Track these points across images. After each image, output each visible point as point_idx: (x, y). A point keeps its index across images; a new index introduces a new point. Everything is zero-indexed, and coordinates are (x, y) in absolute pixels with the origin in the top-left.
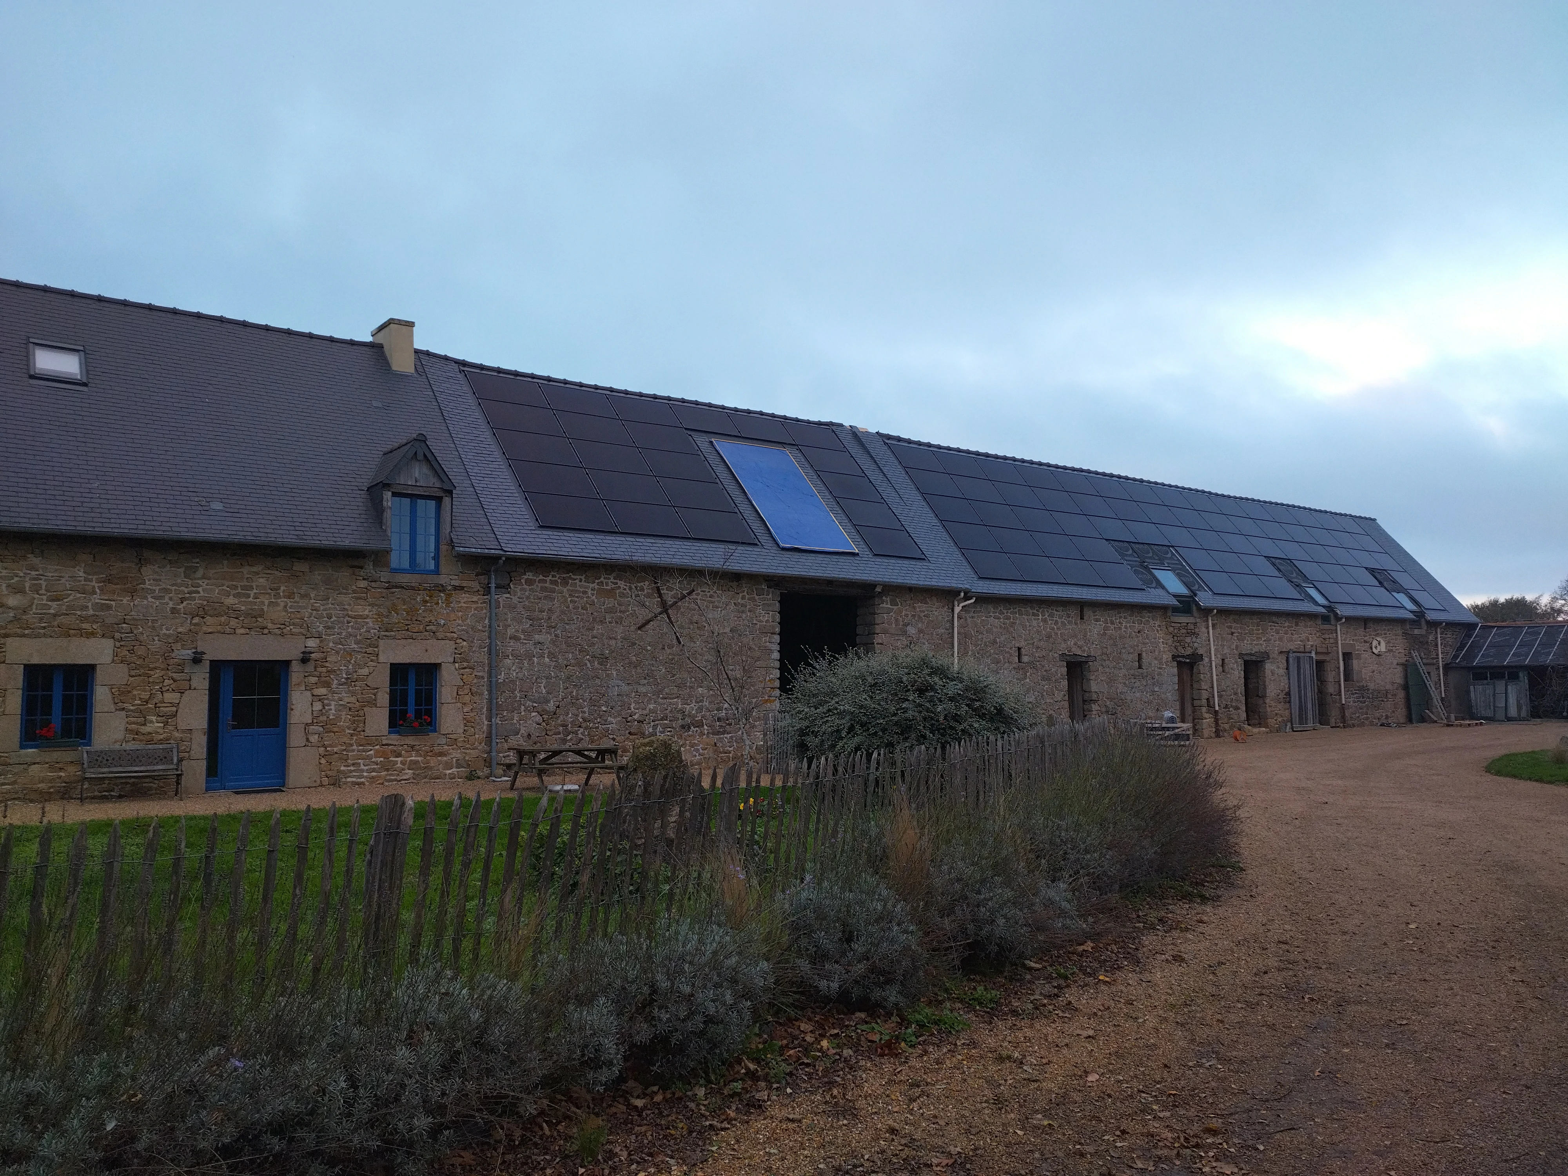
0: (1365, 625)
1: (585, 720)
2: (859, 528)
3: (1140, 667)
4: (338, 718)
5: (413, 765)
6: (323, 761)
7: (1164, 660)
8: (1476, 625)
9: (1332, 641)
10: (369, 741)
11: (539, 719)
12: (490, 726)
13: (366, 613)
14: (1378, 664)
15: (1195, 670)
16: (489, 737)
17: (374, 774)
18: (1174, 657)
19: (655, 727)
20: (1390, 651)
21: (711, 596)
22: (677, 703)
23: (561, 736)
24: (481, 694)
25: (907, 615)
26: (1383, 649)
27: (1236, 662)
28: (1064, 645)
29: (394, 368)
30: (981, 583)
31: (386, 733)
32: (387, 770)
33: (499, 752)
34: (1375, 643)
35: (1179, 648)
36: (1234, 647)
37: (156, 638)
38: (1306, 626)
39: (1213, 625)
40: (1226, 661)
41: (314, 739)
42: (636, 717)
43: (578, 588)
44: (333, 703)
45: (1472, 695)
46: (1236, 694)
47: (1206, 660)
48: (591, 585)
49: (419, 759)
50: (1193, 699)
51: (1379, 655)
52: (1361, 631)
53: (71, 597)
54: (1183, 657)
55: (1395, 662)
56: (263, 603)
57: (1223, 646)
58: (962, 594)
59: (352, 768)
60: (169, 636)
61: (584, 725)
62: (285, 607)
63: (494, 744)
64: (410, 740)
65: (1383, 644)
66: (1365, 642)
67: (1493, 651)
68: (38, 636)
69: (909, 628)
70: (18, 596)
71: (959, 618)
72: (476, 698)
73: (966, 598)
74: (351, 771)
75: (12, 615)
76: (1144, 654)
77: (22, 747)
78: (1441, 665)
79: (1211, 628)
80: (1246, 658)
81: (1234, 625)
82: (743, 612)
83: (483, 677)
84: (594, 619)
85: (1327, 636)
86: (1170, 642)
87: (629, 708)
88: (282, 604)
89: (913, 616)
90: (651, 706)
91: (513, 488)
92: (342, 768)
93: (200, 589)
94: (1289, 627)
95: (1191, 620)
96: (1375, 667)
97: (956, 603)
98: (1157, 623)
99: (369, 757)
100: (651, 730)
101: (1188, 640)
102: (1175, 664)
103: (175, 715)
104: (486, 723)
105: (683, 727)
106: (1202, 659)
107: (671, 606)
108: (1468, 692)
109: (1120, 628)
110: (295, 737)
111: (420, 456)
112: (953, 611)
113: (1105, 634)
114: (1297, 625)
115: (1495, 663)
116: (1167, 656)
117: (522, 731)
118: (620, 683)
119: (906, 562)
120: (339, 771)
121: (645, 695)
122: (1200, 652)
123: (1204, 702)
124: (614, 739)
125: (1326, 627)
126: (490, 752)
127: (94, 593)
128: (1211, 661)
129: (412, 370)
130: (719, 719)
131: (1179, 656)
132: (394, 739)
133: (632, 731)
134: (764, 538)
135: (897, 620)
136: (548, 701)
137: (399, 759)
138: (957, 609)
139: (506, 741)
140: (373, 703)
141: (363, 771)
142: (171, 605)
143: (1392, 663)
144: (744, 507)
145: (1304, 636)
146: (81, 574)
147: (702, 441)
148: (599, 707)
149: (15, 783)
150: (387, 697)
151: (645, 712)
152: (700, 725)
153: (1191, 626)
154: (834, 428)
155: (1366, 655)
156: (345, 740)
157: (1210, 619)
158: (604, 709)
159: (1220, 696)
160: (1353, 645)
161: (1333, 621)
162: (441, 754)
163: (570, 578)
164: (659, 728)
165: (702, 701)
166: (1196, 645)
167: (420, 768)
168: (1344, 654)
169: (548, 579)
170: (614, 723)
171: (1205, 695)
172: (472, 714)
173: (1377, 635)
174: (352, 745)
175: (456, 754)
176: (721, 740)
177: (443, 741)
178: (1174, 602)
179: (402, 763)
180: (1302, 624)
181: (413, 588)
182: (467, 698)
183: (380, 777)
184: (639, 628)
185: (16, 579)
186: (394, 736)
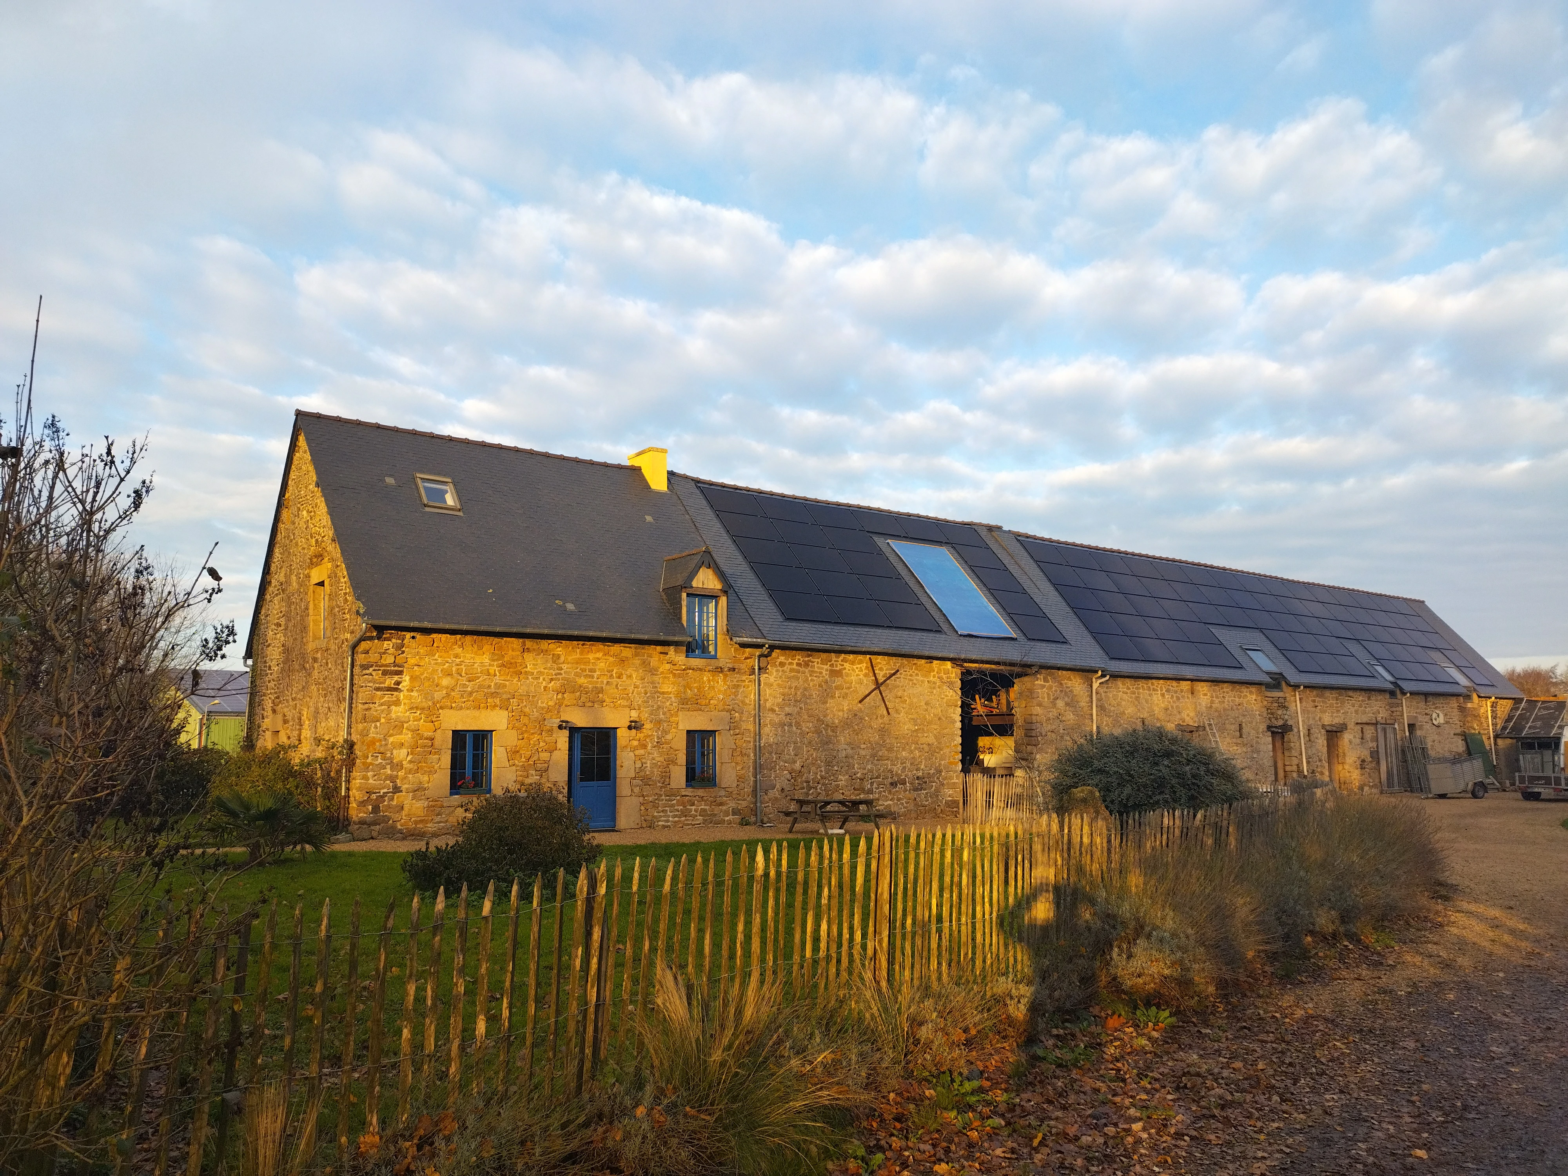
0: (1426, 699)
1: (822, 777)
2: (1011, 616)
3: (1241, 736)
4: (652, 772)
5: (703, 812)
6: (642, 808)
7: (1261, 730)
8: (1522, 699)
9: (1398, 713)
10: (672, 794)
11: (789, 777)
12: (756, 782)
13: (669, 690)
14: (1439, 734)
15: (1285, 739)
16: (755, 791)
17: (676, 819)
18: (1269, 728)
19: (872, 784)
20: (1447, 723)
21: (911, 675)
22: (887, 765)
23: (805, 790)
24: (749, 756)
25: (1056, 691)
26: (1442, 721)
27: (1320, 732)
28: (1178, 716)
29: (653, 487)
30: (1113, 662)
31: (684, 786)
32: (686, 816)
33: (761, 803)
34: (1434, 715)
35: (1273, 720)
36: (1317, 718)
37: (535, 710)
38: (1377, 701)
39: (1300, 699)
40: (1312, 731)
41: (636, 790)
42: (858, 775)
43: (816, 669)
44: (649, 762)
45: (1522, 762)
46: (1320, 760)
47: (1295, 730)
48: (825, 667)
49: (707, 807)
50: (1285, 765)
51: (1438, 726)
52: (1422, 704)
53: (481, 679)
54: (1276, 727)
55: (1452, 733)
56: (602, 682)
57: (1308, 718)
58: (1100, 673)
59: (662, 814)
60: (543, 708)
61: (821, 782)
62: (617, 685)
63: (758, 796)
64: (700, 792)
65: (1441, 716)
66: (1426, 714)
67: (1539, 724)
68: (461, 708)
69: (1058, 701)
70: (449, 678)
71: (1097, 693)
72: (745, 758)
73: (1103, 676)
74: (661, 816)
75: (444, 692)
76: (1244, 725)
77: (451, 794)
78: (1492, 736)
79: (1298, 702)
80: (1328, 728)
81: (1317, 699)
82: (934, 688)
83: (750, 742)
84: (828, 695)
85: (1394, 709)
86: (1265, 714)
87: (853, 768)
88: (615, 683)
89: (1061, 691)
90: (869, 767)
91: (759, 587)
92: (656, 814)
93: (562, 672)
94: (1363, 701)
95: (1280, 694)
96: (1436, 737)
97: (1094, 680)
98: (1254, 697)
99: (673, 806)
100: (869, 786)
101: (1280, 712)
102: (1269, 733)
103: (547, 770)
104: (752, 779)
105: (892, 784)
106: (1291, 730)
107: (882, 684)
108: (1518, 760)
109: (1224, 702)
110: (624, 788)
111: (706, 563)
112: (1091, 687)
113: (1211, 707)
114: (1369, 699)
115: (1542, 734)
116: (1263, 727)
117: (778, 786)
118: (846, 747)
119: (1054, 645)
120: (653, 817)
121: (864, 756)
122: (1289, 723)
123: (1295, 768)
124: (843, 794)
125: (1393, 701)
126: (756, 803)
127: (495, 675)
128: (1299, 731)
129: (666, 489)
130: (918, 778)
131: (1272, 727)
132: (689, 792)
133: (856, 787)
134: (944, 627)
135: (1048, 694)
136: (795, 762)
137: (693, 808)
138: (1095, 685)
139: (766, 794)
140: (674, 762)
141: (669, 816)
142: (544, 684)
143: (1449, 734)
144: (924, 600)
145: (1375, 708)
146: (487, 661)
147: (880, 541)
148: (833, 767)
149: (447, 821)
150: (685, 757)
151: (865, 772)
152: (904, 783)
153: (1281, 700)
154: (976, 527)
155: (1428, 726)
156: (657, 791)
157: (1297, 693)
158: (836, 768)
159: (1308, 762)
160: (1416, 717)
161: (1399, 696)
162: (721, 804)
163: (810, 661)
164: (875, 785)
165: (905, 763)
166: (1286, 717)
167: (708, 815)
168: (1409, 725)
169: (795, 662)
170: (843, 780)
171: (1295, 761)
172: (742, 772)
173: (1436, 708)
174: (661, 795)
175: (732, 804)
176: (919, 795)
177: (723, 793)
178: (1267, 679)
179: (696, 811)
180: (1373, 698)
181: (701, 670)
182: (739, 758)
183: (679, 821)
184: (860, 702)
185: (447, 664)
186: (690, 790)
